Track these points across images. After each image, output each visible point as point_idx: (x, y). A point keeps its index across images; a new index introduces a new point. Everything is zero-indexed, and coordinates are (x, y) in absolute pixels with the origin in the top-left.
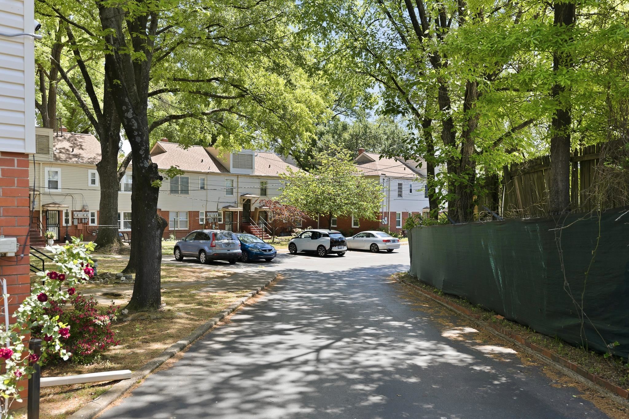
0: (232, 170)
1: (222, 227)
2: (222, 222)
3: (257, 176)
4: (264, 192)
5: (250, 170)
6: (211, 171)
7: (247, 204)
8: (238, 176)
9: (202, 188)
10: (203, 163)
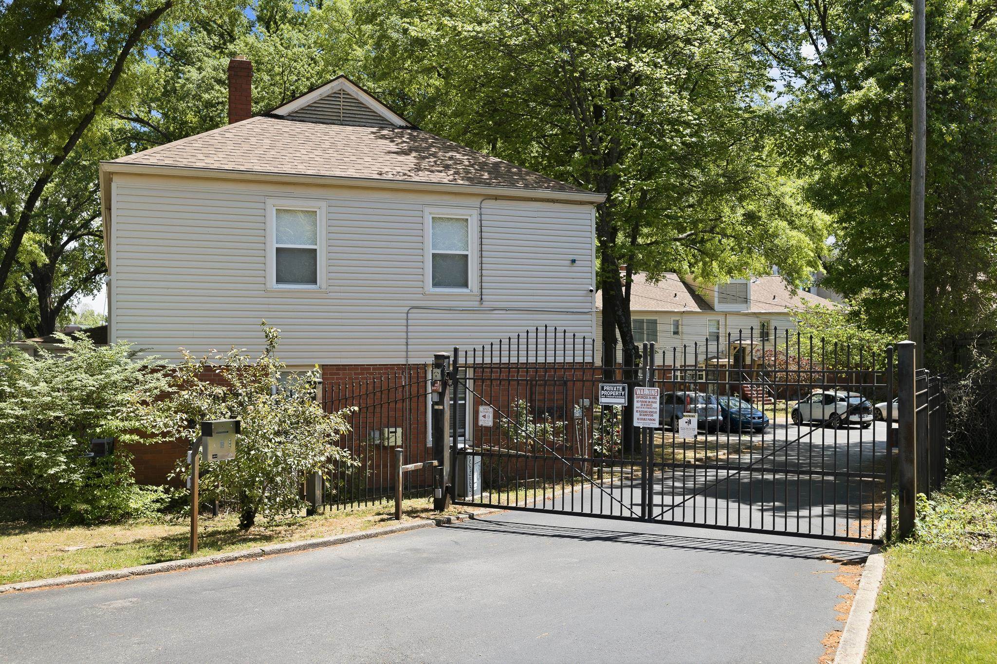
0: (718, 307)
1: (703, 388)
2: (704, 381)
3: (755, 313)
4: (764, 335)
5: (745, 305)
6: (687, 309)
7: (739, 354)
8: (726, 314)
9: (676, 333)
10: (677, 298)
